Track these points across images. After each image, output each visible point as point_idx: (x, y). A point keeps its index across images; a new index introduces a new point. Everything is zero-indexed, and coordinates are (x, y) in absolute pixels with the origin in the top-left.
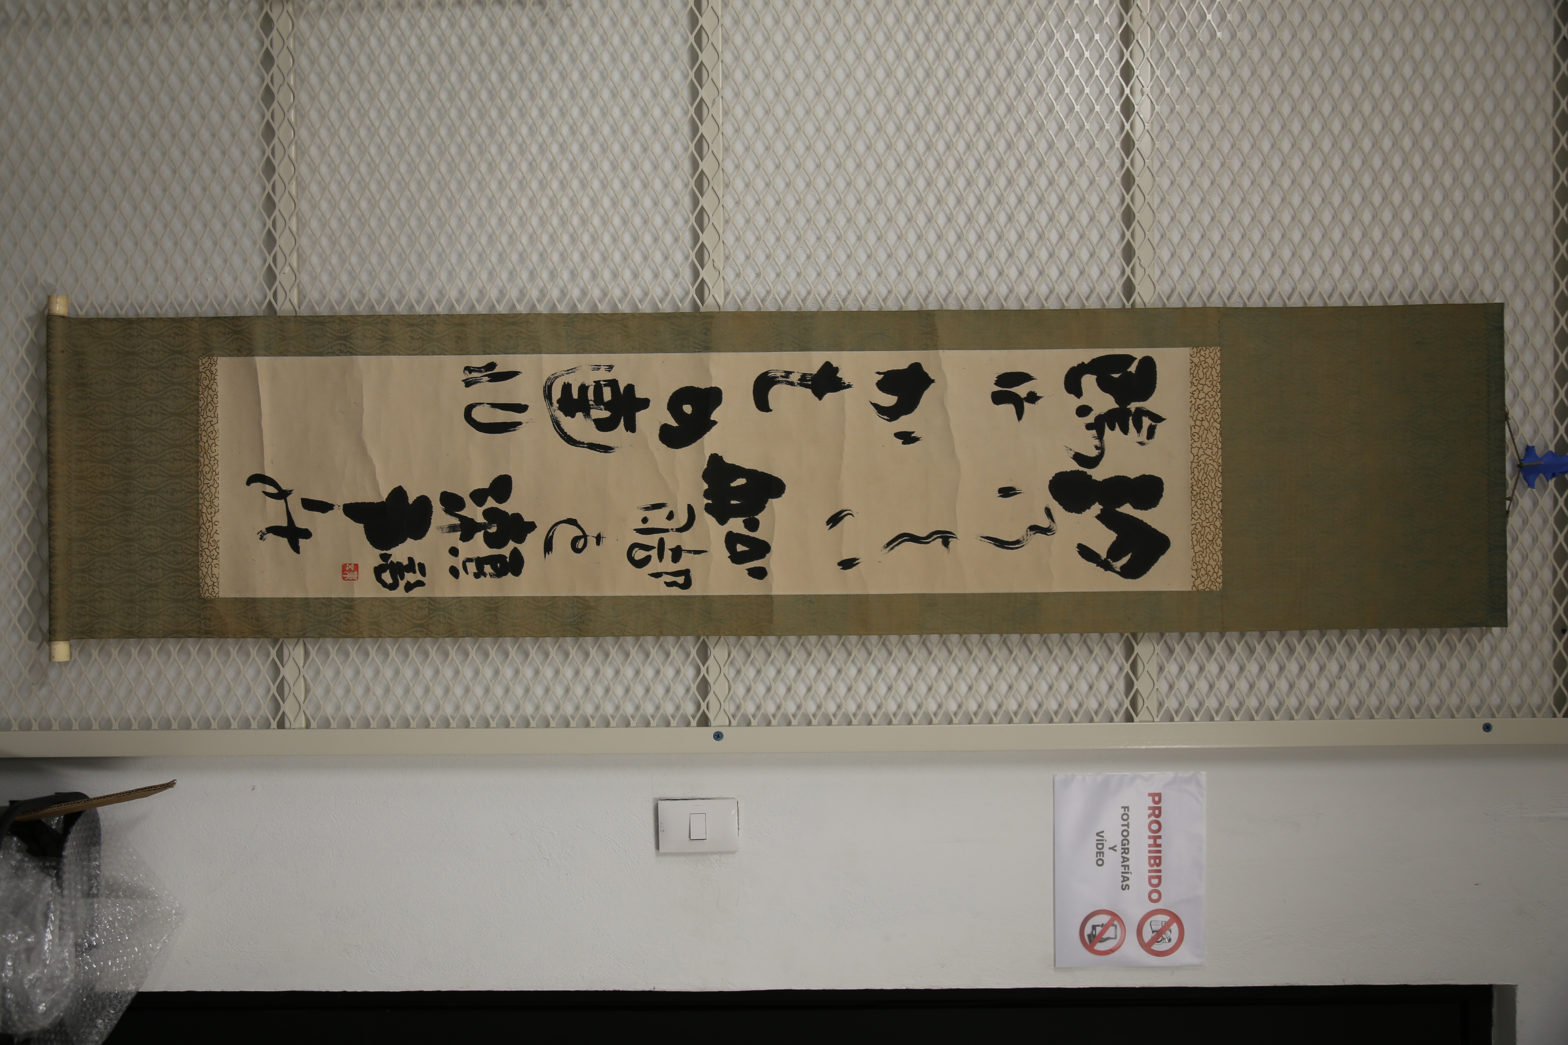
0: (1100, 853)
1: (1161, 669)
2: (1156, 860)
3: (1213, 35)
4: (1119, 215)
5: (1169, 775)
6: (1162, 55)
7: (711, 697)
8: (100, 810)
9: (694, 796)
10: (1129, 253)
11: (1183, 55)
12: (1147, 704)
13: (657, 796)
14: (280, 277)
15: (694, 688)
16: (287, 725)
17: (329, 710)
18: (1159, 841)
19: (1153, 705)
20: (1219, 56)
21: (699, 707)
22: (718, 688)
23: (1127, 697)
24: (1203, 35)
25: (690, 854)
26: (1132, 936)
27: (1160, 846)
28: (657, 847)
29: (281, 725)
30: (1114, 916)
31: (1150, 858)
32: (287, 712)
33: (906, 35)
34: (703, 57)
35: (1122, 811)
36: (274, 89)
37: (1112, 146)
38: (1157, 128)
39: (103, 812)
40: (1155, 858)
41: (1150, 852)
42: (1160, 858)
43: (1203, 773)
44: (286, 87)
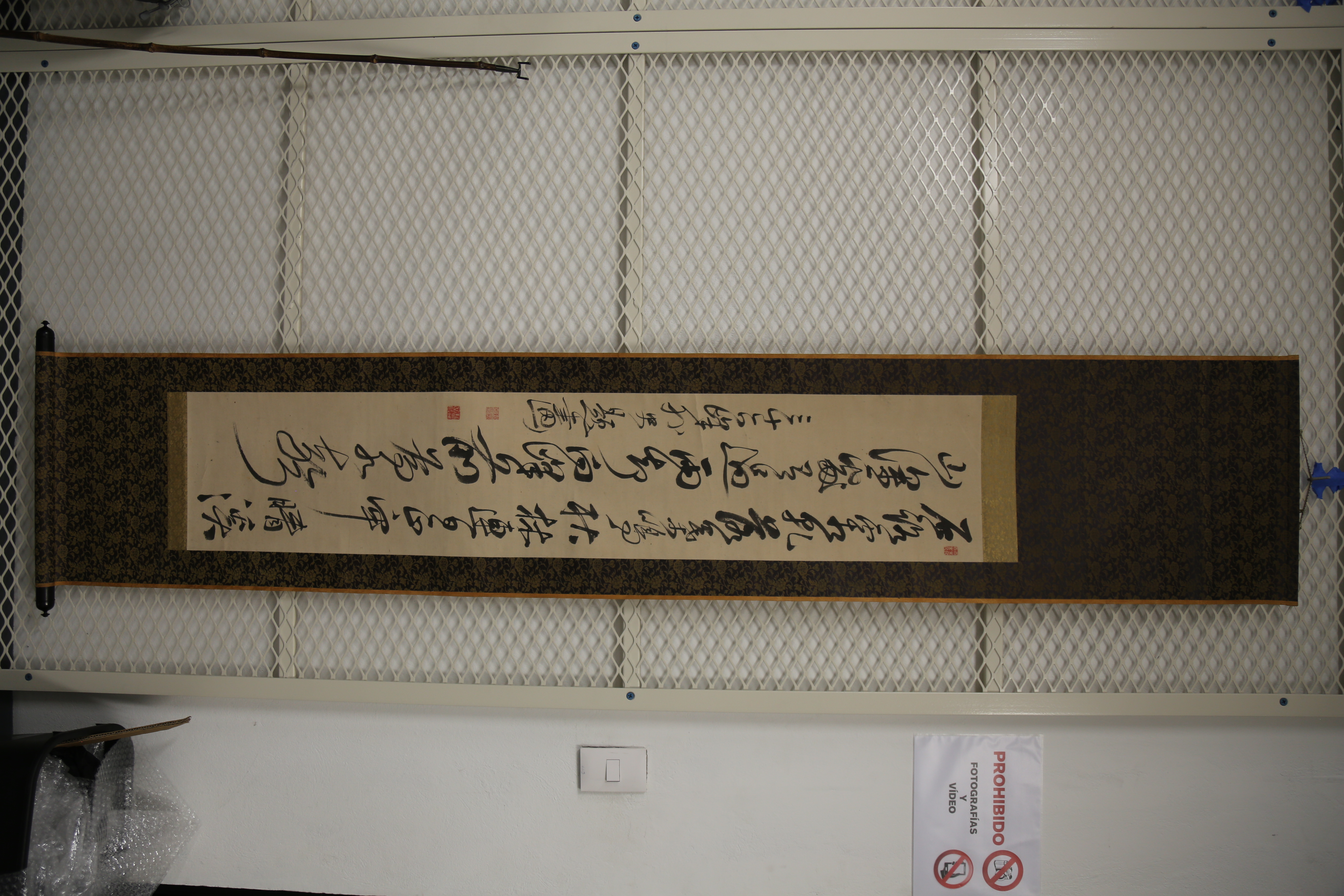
0: (952, 802)
1: (1006, 647)
2: (1000, 809)
3: (1048, 121)
4: (971, 266)
5: (1012, 737)
6: (1007, 136)
7: (625, 663)
8: (133, 738)
9: (611, 744)
10: (980, 297)
11: (1023, 136)
12: (995, 677)
13: (580, 743)
14: (286, 312)
15: (611, 655)
16: (281, 674)
17: (315, 663)
18: (1002, 793)
19: (998, 677)
20: (1053, 137)
21: (615, 670)
22: (631, 656)
23: (977, 670)
24: (1040, 120)
25: (606, 793)
26: (978, 873)
27: (1003, 796)
28: (579, 786)
29: (276, 674)
30: (963, 855)
31: (995, 807)
32: (281, 664)
33: (795, 118)
34: (628, 135)
35: (972, 767)
36: (289, 164)
37: (965, 210)
38: (1003, 195)
39: (136, 740)
40: (999, 807)
41: (995, 802)
42: (1003, 807)
43: (1041, 736)
44: (297, 162)
